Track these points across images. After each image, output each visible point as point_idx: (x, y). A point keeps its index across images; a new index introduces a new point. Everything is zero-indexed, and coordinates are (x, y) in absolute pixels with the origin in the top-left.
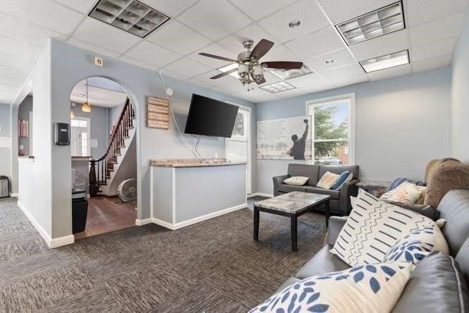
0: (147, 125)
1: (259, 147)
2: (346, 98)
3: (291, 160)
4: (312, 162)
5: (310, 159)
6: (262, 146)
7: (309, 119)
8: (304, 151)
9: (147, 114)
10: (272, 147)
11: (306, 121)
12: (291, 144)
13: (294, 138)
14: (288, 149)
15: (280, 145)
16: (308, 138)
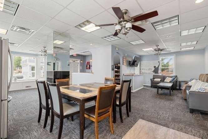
0: (123, 64)
1: (141, 69)
2: (173, 56)
3: (154, 74)
4: (161, 74)
5: (160, 73)
6: (143, 69)
7: (160, 61)
8: (158, 71)
9: (123, 62)
10: (146, 69)
11: (159, 62)
12: (154, 69)
13: (155, 67)
14: (153, 70)
15: (149, 69)
16: (160, 67)
